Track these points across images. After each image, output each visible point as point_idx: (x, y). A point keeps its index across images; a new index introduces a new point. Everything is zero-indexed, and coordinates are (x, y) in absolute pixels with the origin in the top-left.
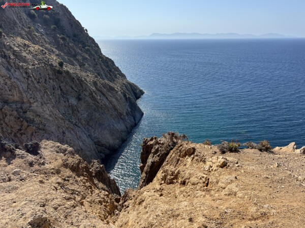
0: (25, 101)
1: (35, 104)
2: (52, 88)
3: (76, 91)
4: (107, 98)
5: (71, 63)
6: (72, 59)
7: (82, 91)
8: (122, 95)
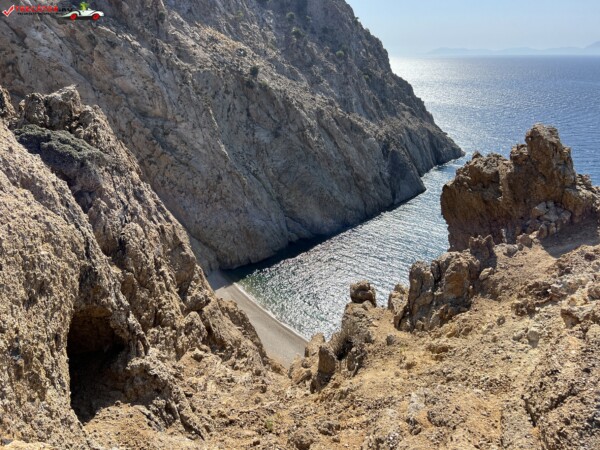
0: (169, 117)
1: (184, 124)
2: (226, 107)
3: (275, 121)
4: (335, 143)
5: (293, 76)
6: (296, 70)
7: (287, 124)
8: (377, 145)
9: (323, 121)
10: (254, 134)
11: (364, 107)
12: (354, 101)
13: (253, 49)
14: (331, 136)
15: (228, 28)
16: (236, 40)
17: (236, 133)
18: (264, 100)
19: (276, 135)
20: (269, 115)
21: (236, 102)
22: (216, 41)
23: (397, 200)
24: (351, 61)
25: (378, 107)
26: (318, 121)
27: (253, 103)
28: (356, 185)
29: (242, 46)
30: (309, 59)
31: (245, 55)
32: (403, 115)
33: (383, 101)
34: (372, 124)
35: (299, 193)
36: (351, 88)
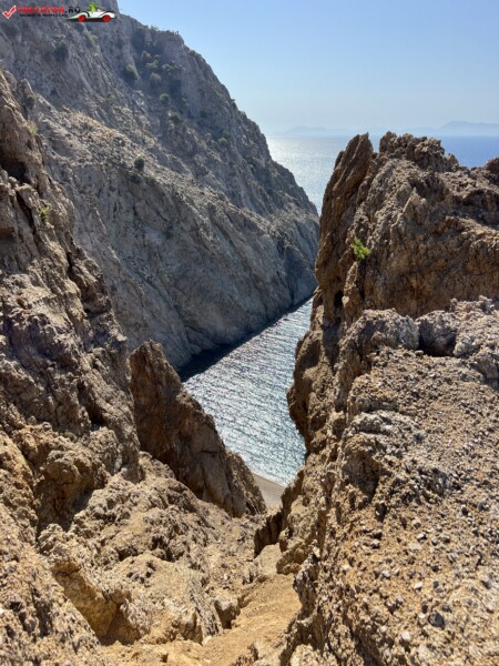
2: (112, 206)
3: (165, 220)
4: (231, 242)
5: (177, 168)
6: (179, 160)
7: (178, 222)
8: (271, 241)
9: (216, 218)
10: (143, 236)
11: (253, 200)
12: (242, 193)
13: (130, 137)
14: (225, 234)
15: (100, 113)
16: (110, 126)
17: (125, 235)
18: (152, 197)
19: (168, 235)
20: (158, 213)
21: (121, 200)
22: (91, 129)
23: (296, 301)
24: (234, 149)
25: (266, 200)
26: (210, 218)
27: (140, 200)
28: (256, 287)
29: (119, 134)
30: (190, 147)
31: (123, 144)
32: (290, 207)
33: (270, 192)
34: (263, 219)
35: (199, 300)
36: (238, 180)
